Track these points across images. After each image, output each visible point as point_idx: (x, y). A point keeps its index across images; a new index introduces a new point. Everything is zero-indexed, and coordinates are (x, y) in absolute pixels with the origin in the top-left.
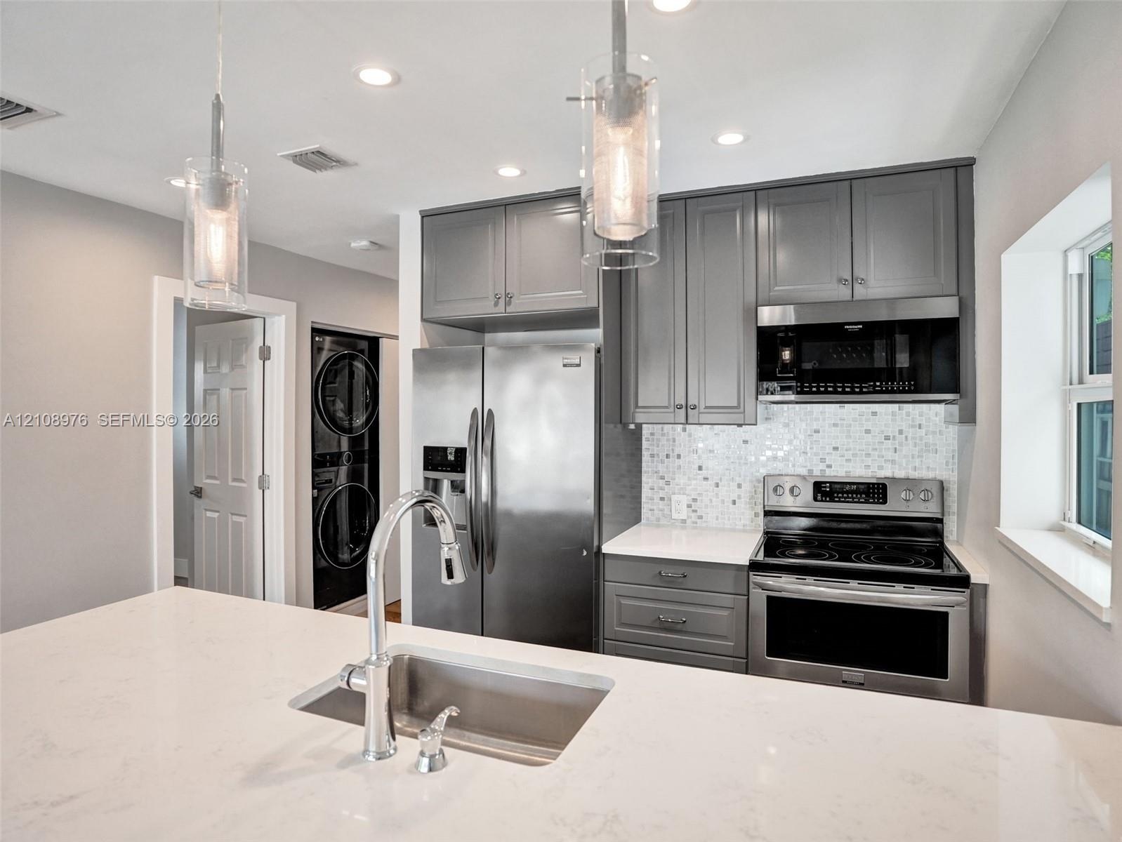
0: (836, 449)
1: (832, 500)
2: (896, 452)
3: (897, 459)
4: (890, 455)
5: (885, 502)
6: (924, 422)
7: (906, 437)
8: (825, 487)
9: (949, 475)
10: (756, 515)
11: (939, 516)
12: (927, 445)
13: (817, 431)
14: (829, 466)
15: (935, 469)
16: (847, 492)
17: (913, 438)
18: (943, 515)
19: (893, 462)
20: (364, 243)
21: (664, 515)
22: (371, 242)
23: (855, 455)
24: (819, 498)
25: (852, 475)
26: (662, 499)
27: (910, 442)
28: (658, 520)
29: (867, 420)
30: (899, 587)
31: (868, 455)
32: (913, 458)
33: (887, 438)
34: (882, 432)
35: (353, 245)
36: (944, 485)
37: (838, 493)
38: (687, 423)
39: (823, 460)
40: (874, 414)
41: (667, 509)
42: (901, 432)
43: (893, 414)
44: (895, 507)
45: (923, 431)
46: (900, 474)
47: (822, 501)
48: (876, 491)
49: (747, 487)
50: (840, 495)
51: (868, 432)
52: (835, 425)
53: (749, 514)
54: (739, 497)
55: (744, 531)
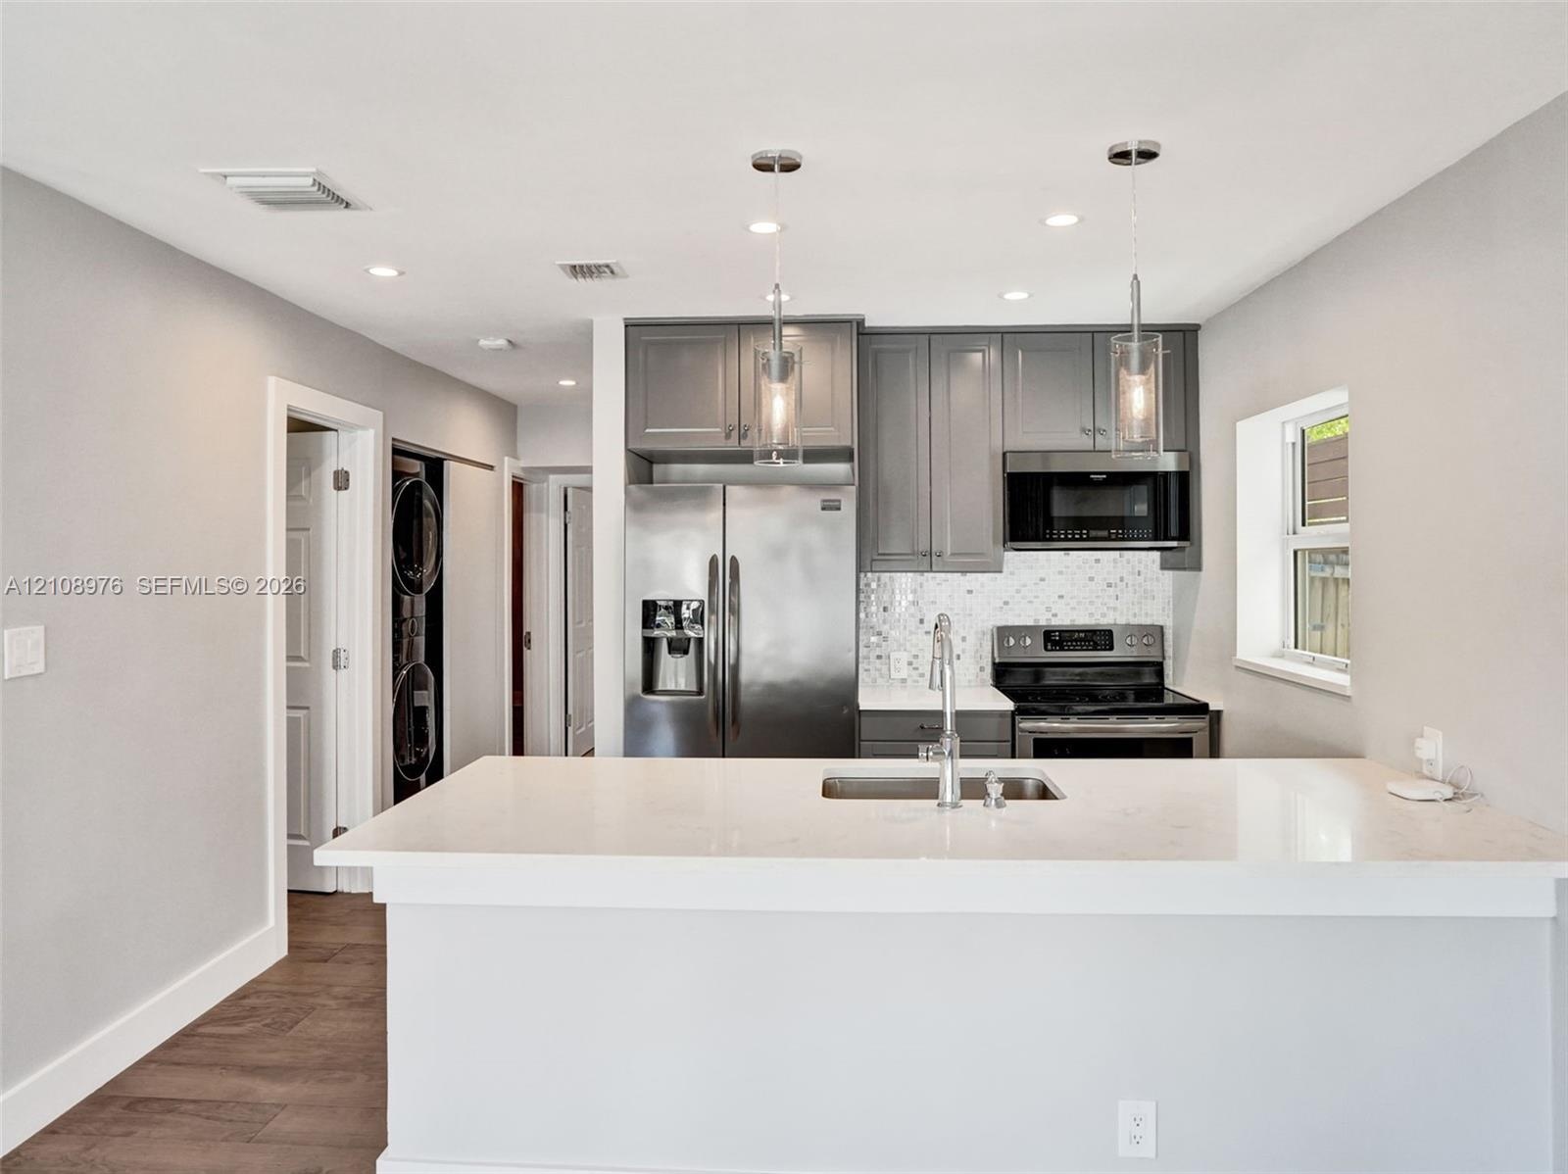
0: (1061, 597)
1: (1062, 649)
2: (1117, 599)
3: (1118, 605)
4: (1112, 603)
5: (1111, 648)
6: (1142, 569)
7: (1127, 584)
8: (1055, 636)
9: (1168, 622)
10: (982, 669)
11: (1160, 660)
12: (1145, 591)
13: (1042, 580)
14: (1055, 615)
15: (1152, 615)
16: (1076, 640)
17: (1133, 585)
18: (1164, 658)
19: (1115, 609)
20: (501, 342)
21: (882, 676)
22: (510, 342)
23: (1079, 603)
24: (1049, 647)
25: (1077, 623)
26: (879, 657)
27: (1130, 588)
28: (875, 681)
29: (1091, 567)
30: (1152, 718)
31: (1091, 603)
32: (1133, 604)
33: (1109, 585)
34: (1105, 579)
35: (483, 343)
36: (1165, 630)
37: (1067, 641)
38: (931, 571)
39: (1048, 609)
40: (1097, 561)
41: (884, 669)
42: (1122, 579)
43: (1115, 561)
44: (1119, 653)
45: (1142, 577)
46: (1122, 621)
47: (1052, 650)
48: (1099, 638)
49: (972, 640)
50: (1069, 644)
51: (1091, 579)
52: (1061, 573)
53: (974, 669)
54: (964, 651)
55: (970, 686)
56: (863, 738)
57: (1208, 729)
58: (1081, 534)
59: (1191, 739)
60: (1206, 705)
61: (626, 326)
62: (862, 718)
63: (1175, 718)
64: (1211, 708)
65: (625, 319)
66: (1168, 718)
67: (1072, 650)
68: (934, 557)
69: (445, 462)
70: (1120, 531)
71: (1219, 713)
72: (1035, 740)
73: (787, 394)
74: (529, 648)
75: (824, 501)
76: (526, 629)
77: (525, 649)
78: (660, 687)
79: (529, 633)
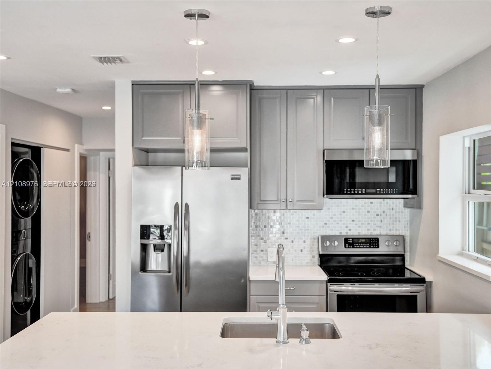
0: (353, 221)
1: (353, 247)
2: (381, 222)
3: (382, 225)
4: (379, 224)
5: (378, 247)
6: (394, 207)
7: (386, 214)
8: (350, 241)
9: (407, 233)
10: (313, 257)
11: (403, 253)
12: (396, 218)
13: (344, 212)
14: (350, 230)
15: (399, 230)
16: (361, 243)
17: (390, 215)
18: (405, 252)
19: (380, 227)
20: (68, 90)
21: (263, 260)
22: (73, 90)
23: (362, 224)
24: (347, 246)
25: (361, 234)
26: (262, 251)
27: (388, 217)
28: (260, 262)
29: (368, 206)
30: (396, 285)
31: (369, 224)
32: (389, 224)
33: (377, 215)
34: (375, 212)
35: (59, 90)
36: (405, 238)
37: (356, 243)
38: (287, 209)
39: (347, 227)
40: (371, 203)
41: (265, 256)
42: (384, 212)
43: (380, 203)
44: (383, 249)
45: (394, 211)
46: (384, 233)
47: (348, 248)
48: (373, 242)
49: (308, 242)
50: (357, 244)
51: (368, 212)
52: (353, 209)
53: (309, 257)
54: (304, 248)
55: (307, 266)
56: (251, 294)
57: (425, 291)
58: (362, 191)
59: (416, 296)
60: (424, 279)
61: (133, 85)
62: (251, 284)
63: (408, 285)
64: (426, 280)
65: (132, 81)
66: (405, 285)
67: (358, 248)
68: (288, 202)
69: (42, 148)
70: (382, 190)
71: (431, 283)
72: (338, 296)
73: (202, 135)
74: (90, 240)
75: (233, 175)
76: (88, 230)
77: (87, 241)
78: (149, 269)
79: (89, 233)
